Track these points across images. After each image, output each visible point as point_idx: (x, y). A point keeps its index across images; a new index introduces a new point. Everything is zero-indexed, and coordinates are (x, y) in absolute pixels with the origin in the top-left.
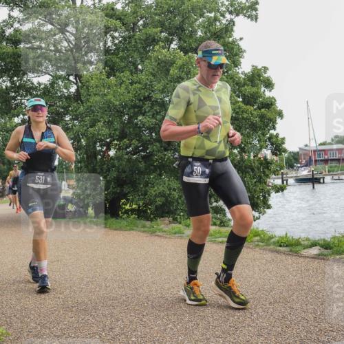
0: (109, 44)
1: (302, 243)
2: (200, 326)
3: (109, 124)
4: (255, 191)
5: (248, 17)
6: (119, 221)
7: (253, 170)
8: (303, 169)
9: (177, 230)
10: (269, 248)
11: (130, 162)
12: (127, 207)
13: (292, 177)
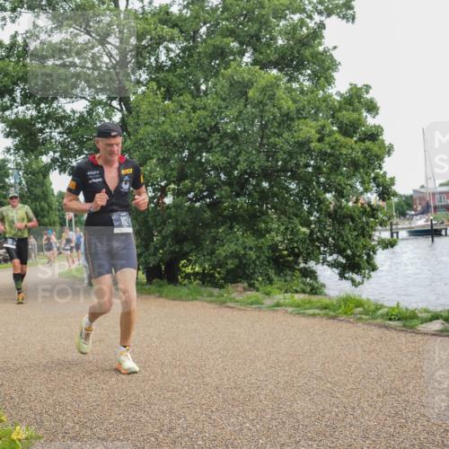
0: (163, 58)
1: (419, 315)
2: (287, 426)
3: (164, 162)
4: (357, 246)
5: (343, 18)
6: (179, 288)
7: (353, 220)
8: (418, 217)
9: (253, 299)
10: (375, 322)
11: (192, 212)
12: (189, 270)
13: (403, 229)
